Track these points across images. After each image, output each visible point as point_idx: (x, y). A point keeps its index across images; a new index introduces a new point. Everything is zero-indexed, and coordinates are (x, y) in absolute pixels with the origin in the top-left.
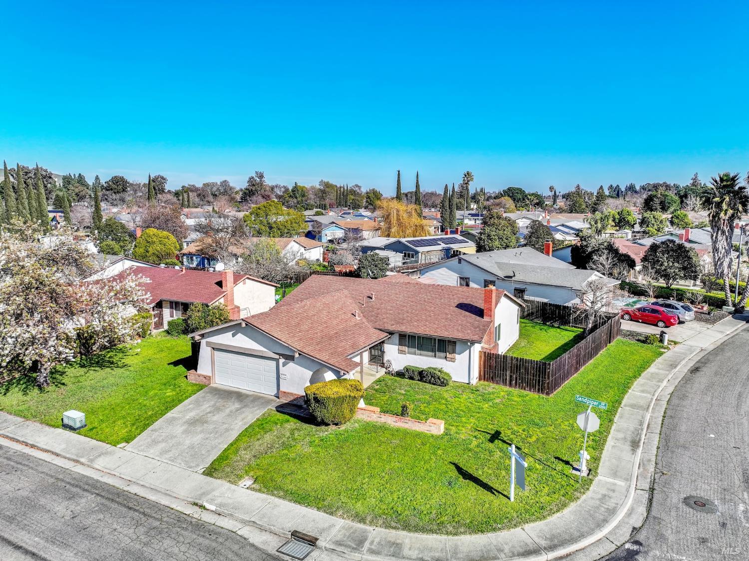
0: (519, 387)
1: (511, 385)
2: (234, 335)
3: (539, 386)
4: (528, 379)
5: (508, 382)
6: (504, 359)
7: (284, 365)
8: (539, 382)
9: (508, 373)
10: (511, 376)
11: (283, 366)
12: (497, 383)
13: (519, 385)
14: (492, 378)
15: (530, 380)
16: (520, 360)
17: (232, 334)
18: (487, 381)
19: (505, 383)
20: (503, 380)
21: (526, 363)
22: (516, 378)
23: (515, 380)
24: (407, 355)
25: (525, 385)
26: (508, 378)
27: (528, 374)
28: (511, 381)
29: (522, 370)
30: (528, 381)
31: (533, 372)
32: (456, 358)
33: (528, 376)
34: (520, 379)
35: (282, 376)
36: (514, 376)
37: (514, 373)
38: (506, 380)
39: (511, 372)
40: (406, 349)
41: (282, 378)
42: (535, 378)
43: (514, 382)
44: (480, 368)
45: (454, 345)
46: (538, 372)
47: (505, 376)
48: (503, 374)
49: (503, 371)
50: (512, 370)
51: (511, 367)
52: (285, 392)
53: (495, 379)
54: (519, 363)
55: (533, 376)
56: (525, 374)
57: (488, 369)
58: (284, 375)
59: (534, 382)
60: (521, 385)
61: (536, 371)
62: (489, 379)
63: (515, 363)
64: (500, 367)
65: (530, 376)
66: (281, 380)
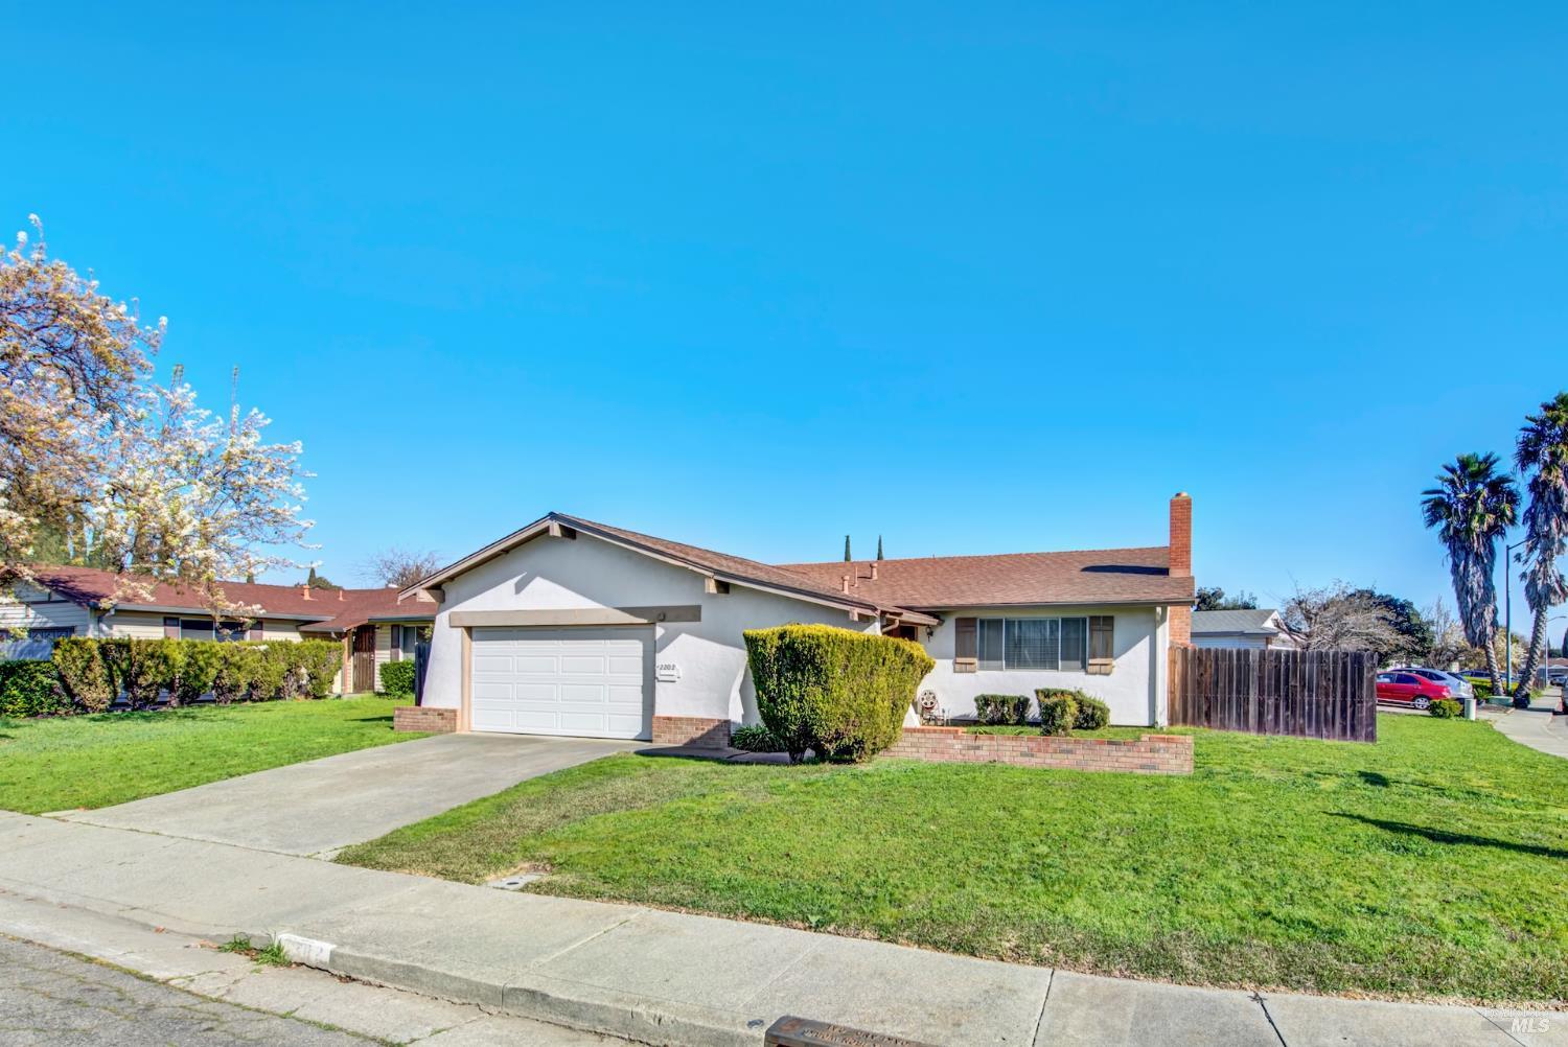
0: (1287, 729)
1: (1261, 727)
3: (1344, 718)
4: (1310, 704)
5: (1252, 720)
6: (1239, 660)
7: (669, 639)
8: (1344, 709)
9: (1253, 696)
10: (1261, 704)
12: (1223, 726)
13: (1287, 724)
14: (1208, 715)
15: (1318, 706)
16: (1287, 656)
17: (514, 585)
18: (1193, 723)
19: (1243, 724)
20: (1239, 715)
21: (1303, 661)
22: (1277, 707)
23: (1272, 710)
24: (980, 673)
25: (1301, 721)
26: (1253, 709)
27: (1310, 690)
28: (1261, 715)
29: (1292, 683)
30: (1310, 709)
31: (1324, 683)
32: (1114, 663)
33: (1310, 696)
34: (1287, 709)
35: (663, 672)
36: (1271, 701)
37: (1269, 695)
38: (1247, 713)
39: (1261, 692)
40: (975, 660)
41: (661, 678)
42: (1331, 699)
43: (1270, 717)
44: (1172, 692)
45: (1108, 628)
46: (1339, 682)
47: (1243, 703)
48: (1238, 699)
49: (1238, 692)
50: (1264, 686)
51: (1261, 679)
52: (669, 719)
53: (1216, 717)
54: (1283, 665)
55: (1327, 695)
56: (1303, 691)
57: (1194, 692)
58: (667, 667)
59: (1329, 709)
60: (1291, 723)
61: (1334, 681)
62: (1199, 717)
63: (1273, 664)
64: (1231, 681)
65: (1317, 695)
66: (657, 684)
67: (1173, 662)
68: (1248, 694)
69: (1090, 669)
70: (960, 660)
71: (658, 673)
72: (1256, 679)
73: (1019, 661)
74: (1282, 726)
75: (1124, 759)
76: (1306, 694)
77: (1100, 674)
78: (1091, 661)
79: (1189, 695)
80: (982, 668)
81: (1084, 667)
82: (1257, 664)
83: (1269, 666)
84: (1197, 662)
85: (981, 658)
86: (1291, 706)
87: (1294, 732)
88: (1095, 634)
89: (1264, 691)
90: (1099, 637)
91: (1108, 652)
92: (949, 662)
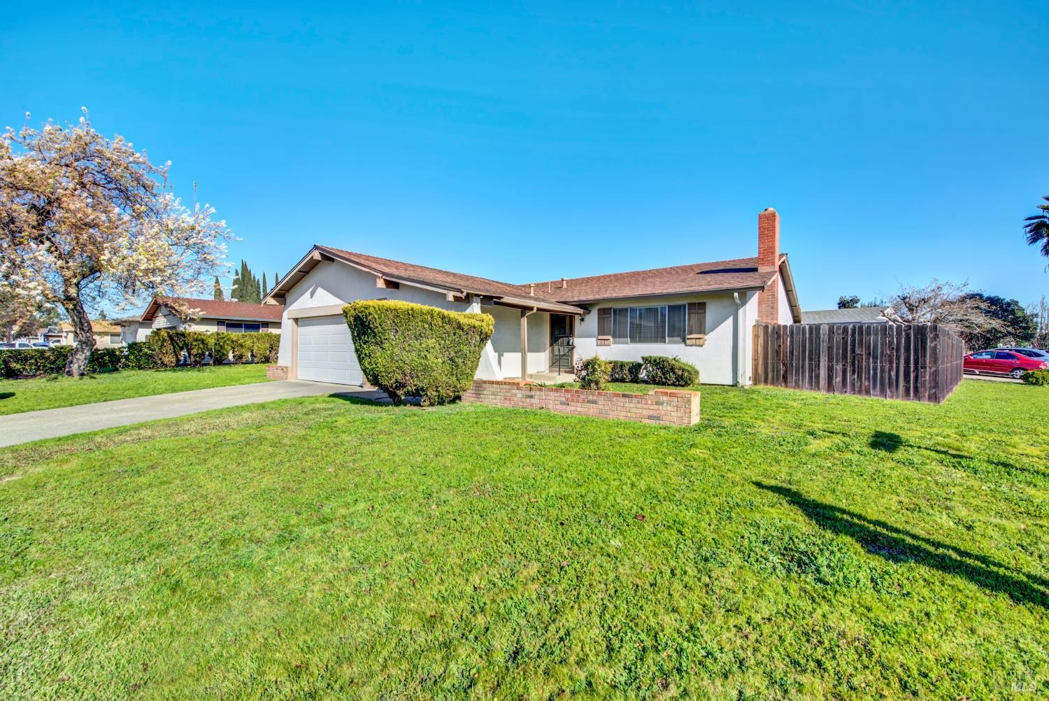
0: (853, 390)
1: (830, 387)
3: (907, 382)
4: (875, 369)
5: (823, 382)
6: (811, 333)
8: (907, 375)
9: (823, 363)
10: (830, 369)
12: (797, 386)
13: (853, 385)
14: (785, 378)
15: (882, 371)
16: (854, 330)
18: (773, 384)
19: (815, 384)
20: (811, 378)
21: (869, 334)
22: (844, 372)
23: (840, 374)
24: (613, 346)
25: (867, 383)
26: (823, 373)
27: (875, 358)
28: (830, 378)
29: (858, 351)
30: (875, 374)
31: (888, 352)
32: (706, 337)
33: (875, 362)
34: (854, 372)
36: (839, 367)
37: (837, 362)
38: (818, 376)
39: (830, 359)
40: (609, 337)
42: (894, 365)
43: (839, 379)
44: (755, 360)
45: (702, 311)
46: (902, 350)
47: (815, 368)
48: (810, 365)
49: (810, 359)
50: (832, 354)
51: (830, 348)
53: (792, 378)
54: (850, 336)
55: (891, 362)
56: (868, 358)
57: (773, 359)
59: (893, 374)
60: (857, 385)
61: (898, 349)
62: (778, 379)
63: (841, 336)
64: (804, 351)
65: (881, 362)
67: (756, 337)
68: (819, 361)
69: (688, 342)
70: (600, 337)
72: (826, 348)
73: (640, 338)
74: (849, 387)
75: (634, 410)
76: (871, 360)
77: (696, 345)
78: (688, 337)
79: (770, 361)
80: (615, 343)
81: (684, 341)
82: (826, 338)
83: (837, 338)
84: (776, 336)
85: (614, 337)
86: (856, 369)
87: (860, 392)
88: (692, 315)
89: (832, 359)
90: (694, 318)
91: (702, 330)
92: (594, 340)
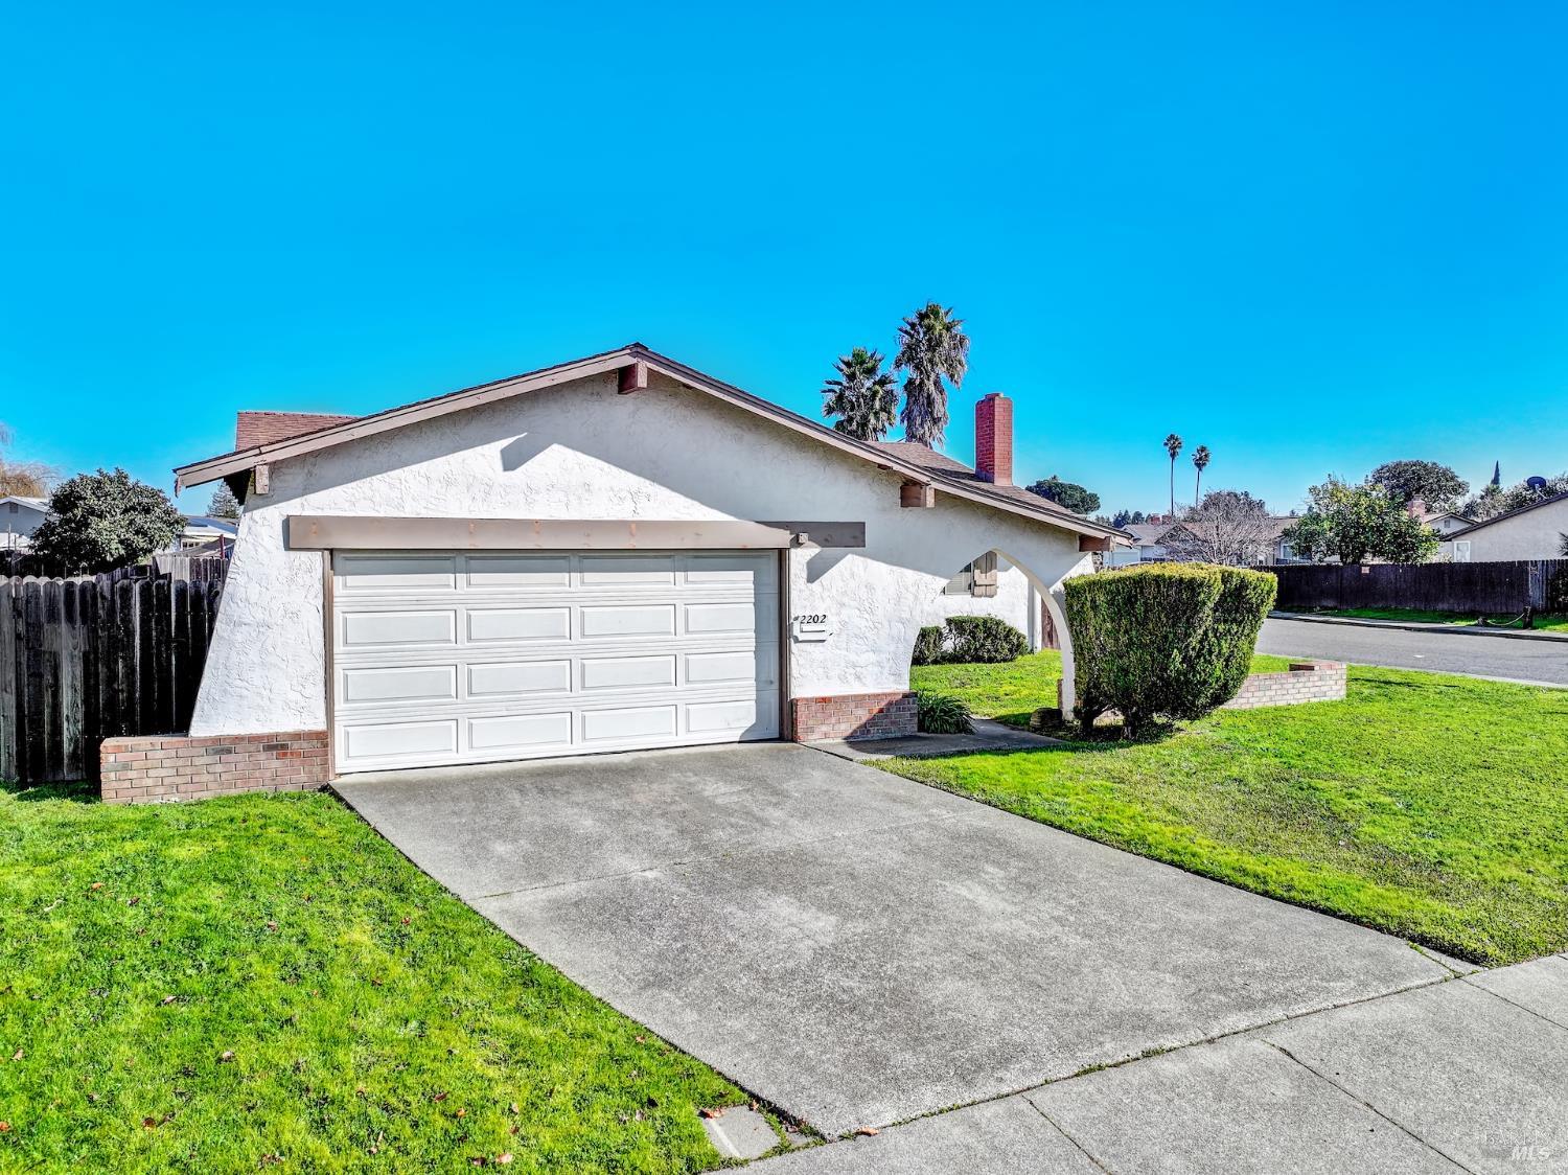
2: (511, 461)
7: (815, 572)
11: (812, 577)
17: (503, 452)
35: (806, 627)
41: (801, 637)
52: (824, 700)
58: (815, 619)
66: (794, 647)
71: (796, 631)
